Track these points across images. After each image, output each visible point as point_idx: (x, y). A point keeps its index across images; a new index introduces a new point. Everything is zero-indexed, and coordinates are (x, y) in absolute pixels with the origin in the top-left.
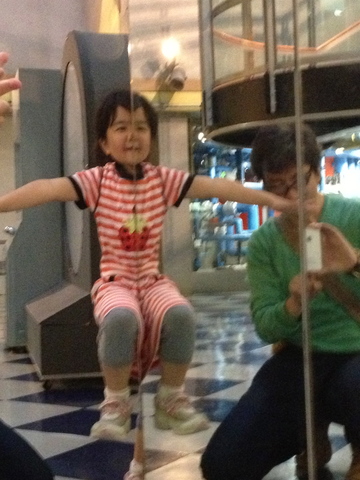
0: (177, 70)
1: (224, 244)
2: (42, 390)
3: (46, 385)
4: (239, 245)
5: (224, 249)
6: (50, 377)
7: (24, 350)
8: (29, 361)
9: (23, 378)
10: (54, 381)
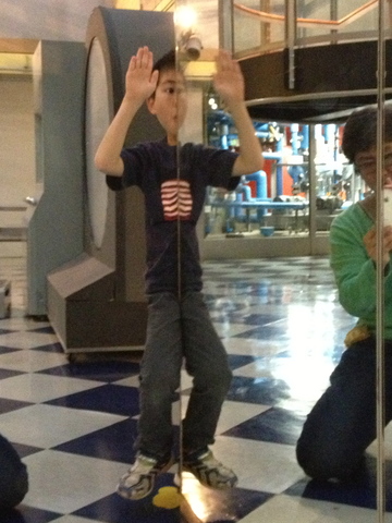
0: (194, 39)
1: (233, 210)
2: (66, 362)
3: (71, 357)
4: (248, 212)
5: (233, 215)
6: (74, 350)
7: (45, 318)
8: (50, 330)
9: (46, 349)
10: (78, 354)
